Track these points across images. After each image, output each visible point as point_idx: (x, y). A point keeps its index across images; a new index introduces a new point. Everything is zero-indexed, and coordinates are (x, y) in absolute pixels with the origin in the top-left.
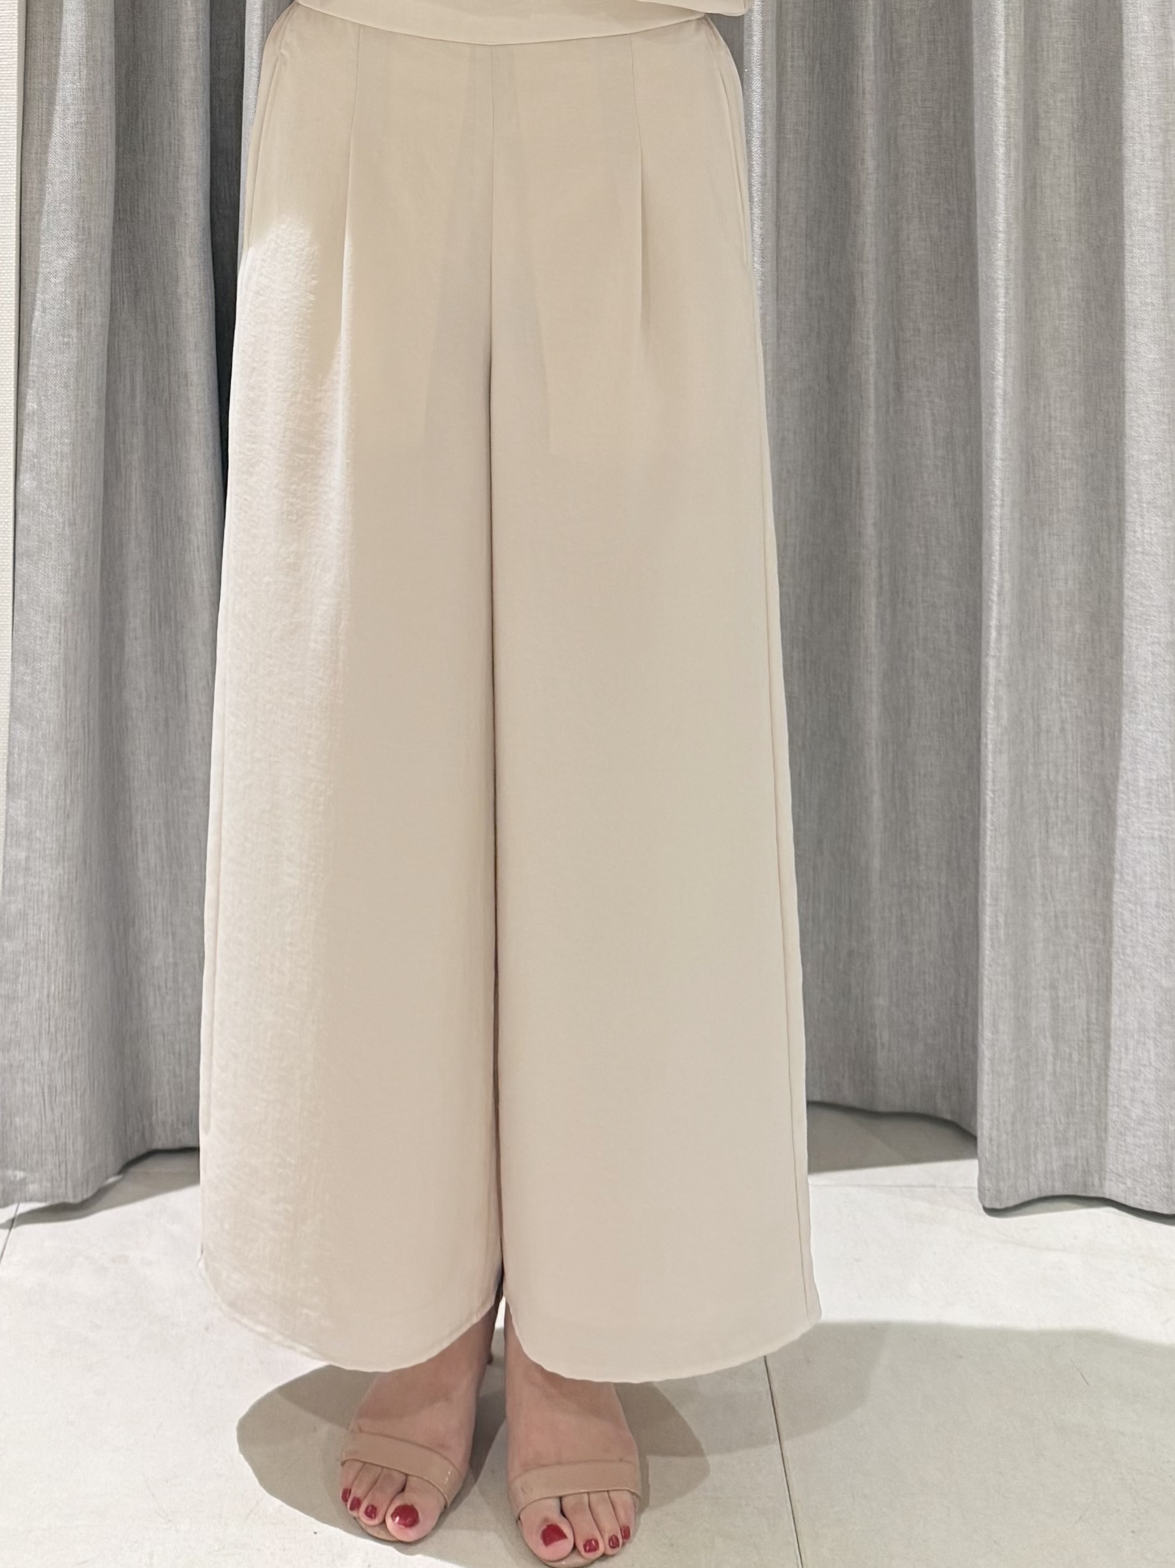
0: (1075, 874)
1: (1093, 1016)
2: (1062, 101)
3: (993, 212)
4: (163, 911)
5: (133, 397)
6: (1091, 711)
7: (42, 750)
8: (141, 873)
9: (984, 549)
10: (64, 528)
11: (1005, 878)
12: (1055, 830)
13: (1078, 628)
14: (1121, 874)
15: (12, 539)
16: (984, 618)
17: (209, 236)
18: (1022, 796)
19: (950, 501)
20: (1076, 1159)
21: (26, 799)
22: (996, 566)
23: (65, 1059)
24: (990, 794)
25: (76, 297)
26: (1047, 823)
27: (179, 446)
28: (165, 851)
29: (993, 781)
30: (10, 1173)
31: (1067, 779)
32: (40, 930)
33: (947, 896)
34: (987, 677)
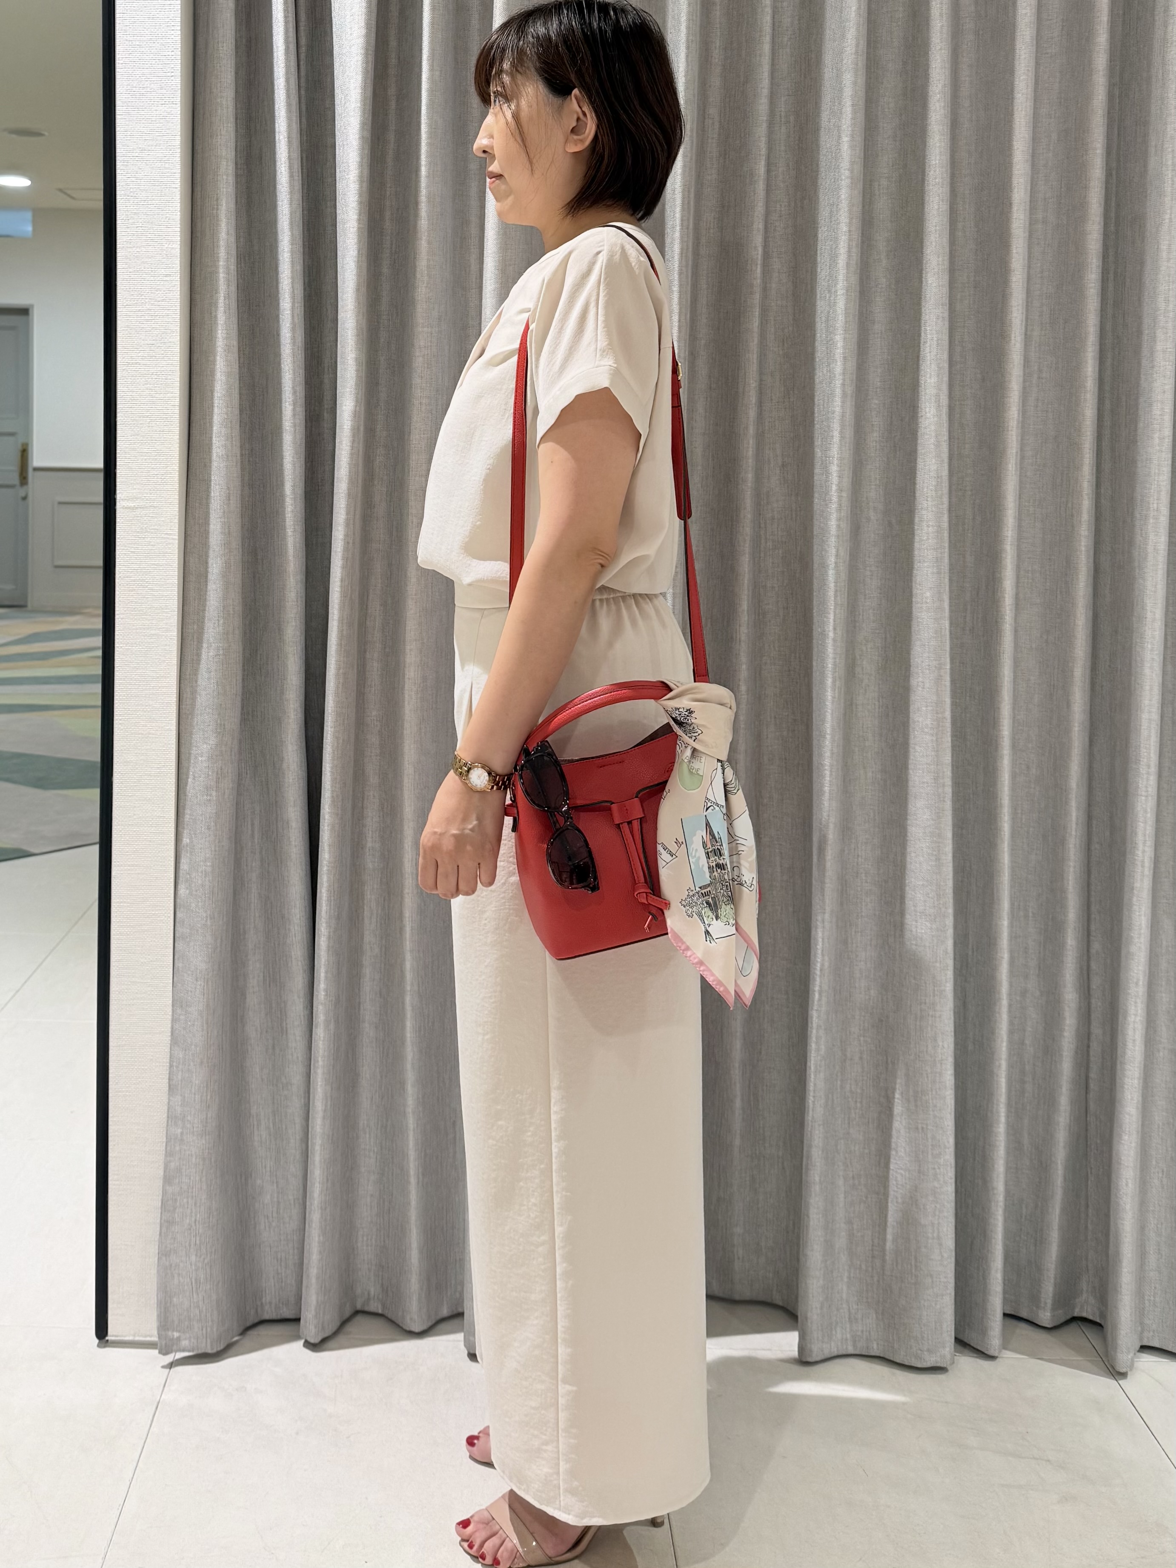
0: (867, 1151)
1: (876, 1241)
2: (871, 648)
3: (823, 721)
4: (270, 1167)
5: (253, 836)
6: (880, 1046)
7: (192, 1064)
8: (256, 1144)
9: (812, 941)
10: (206, 921)
11: (820, 1153)
12: (854, 1123)
13: (873, 993)
14: (897, 1152)
15: (172, 927)
16: (811, 986)
17: (304, 732)
18: (833, 1100)
19: (791, 909)
20: (862, 1331)
21: (181, 1095)
22: (819, 952)
23: (206, 1261)
24: (811, 1098)
25: (216, 770)
26: (849, 1118)
27: (283, 869)
28: (272, 1129)
29: (814, 1091)
30: (170, 1333)
31: (863, 1090)
32: (190, 1179)
33: (783, 1163)
34: (812, 1023)
